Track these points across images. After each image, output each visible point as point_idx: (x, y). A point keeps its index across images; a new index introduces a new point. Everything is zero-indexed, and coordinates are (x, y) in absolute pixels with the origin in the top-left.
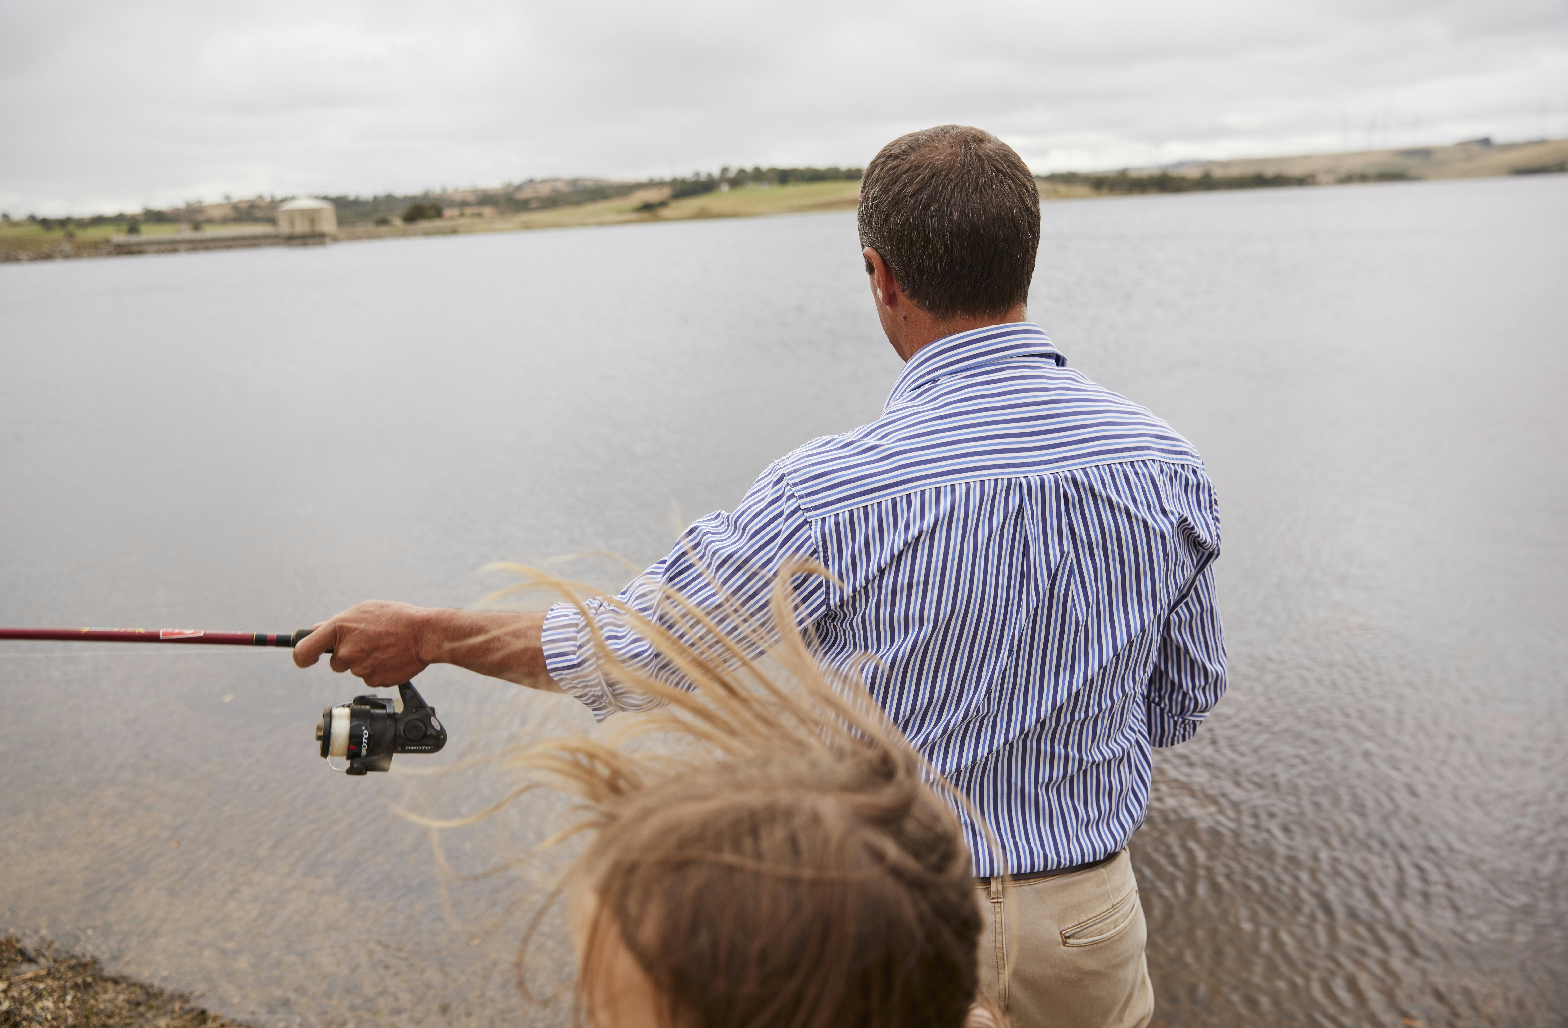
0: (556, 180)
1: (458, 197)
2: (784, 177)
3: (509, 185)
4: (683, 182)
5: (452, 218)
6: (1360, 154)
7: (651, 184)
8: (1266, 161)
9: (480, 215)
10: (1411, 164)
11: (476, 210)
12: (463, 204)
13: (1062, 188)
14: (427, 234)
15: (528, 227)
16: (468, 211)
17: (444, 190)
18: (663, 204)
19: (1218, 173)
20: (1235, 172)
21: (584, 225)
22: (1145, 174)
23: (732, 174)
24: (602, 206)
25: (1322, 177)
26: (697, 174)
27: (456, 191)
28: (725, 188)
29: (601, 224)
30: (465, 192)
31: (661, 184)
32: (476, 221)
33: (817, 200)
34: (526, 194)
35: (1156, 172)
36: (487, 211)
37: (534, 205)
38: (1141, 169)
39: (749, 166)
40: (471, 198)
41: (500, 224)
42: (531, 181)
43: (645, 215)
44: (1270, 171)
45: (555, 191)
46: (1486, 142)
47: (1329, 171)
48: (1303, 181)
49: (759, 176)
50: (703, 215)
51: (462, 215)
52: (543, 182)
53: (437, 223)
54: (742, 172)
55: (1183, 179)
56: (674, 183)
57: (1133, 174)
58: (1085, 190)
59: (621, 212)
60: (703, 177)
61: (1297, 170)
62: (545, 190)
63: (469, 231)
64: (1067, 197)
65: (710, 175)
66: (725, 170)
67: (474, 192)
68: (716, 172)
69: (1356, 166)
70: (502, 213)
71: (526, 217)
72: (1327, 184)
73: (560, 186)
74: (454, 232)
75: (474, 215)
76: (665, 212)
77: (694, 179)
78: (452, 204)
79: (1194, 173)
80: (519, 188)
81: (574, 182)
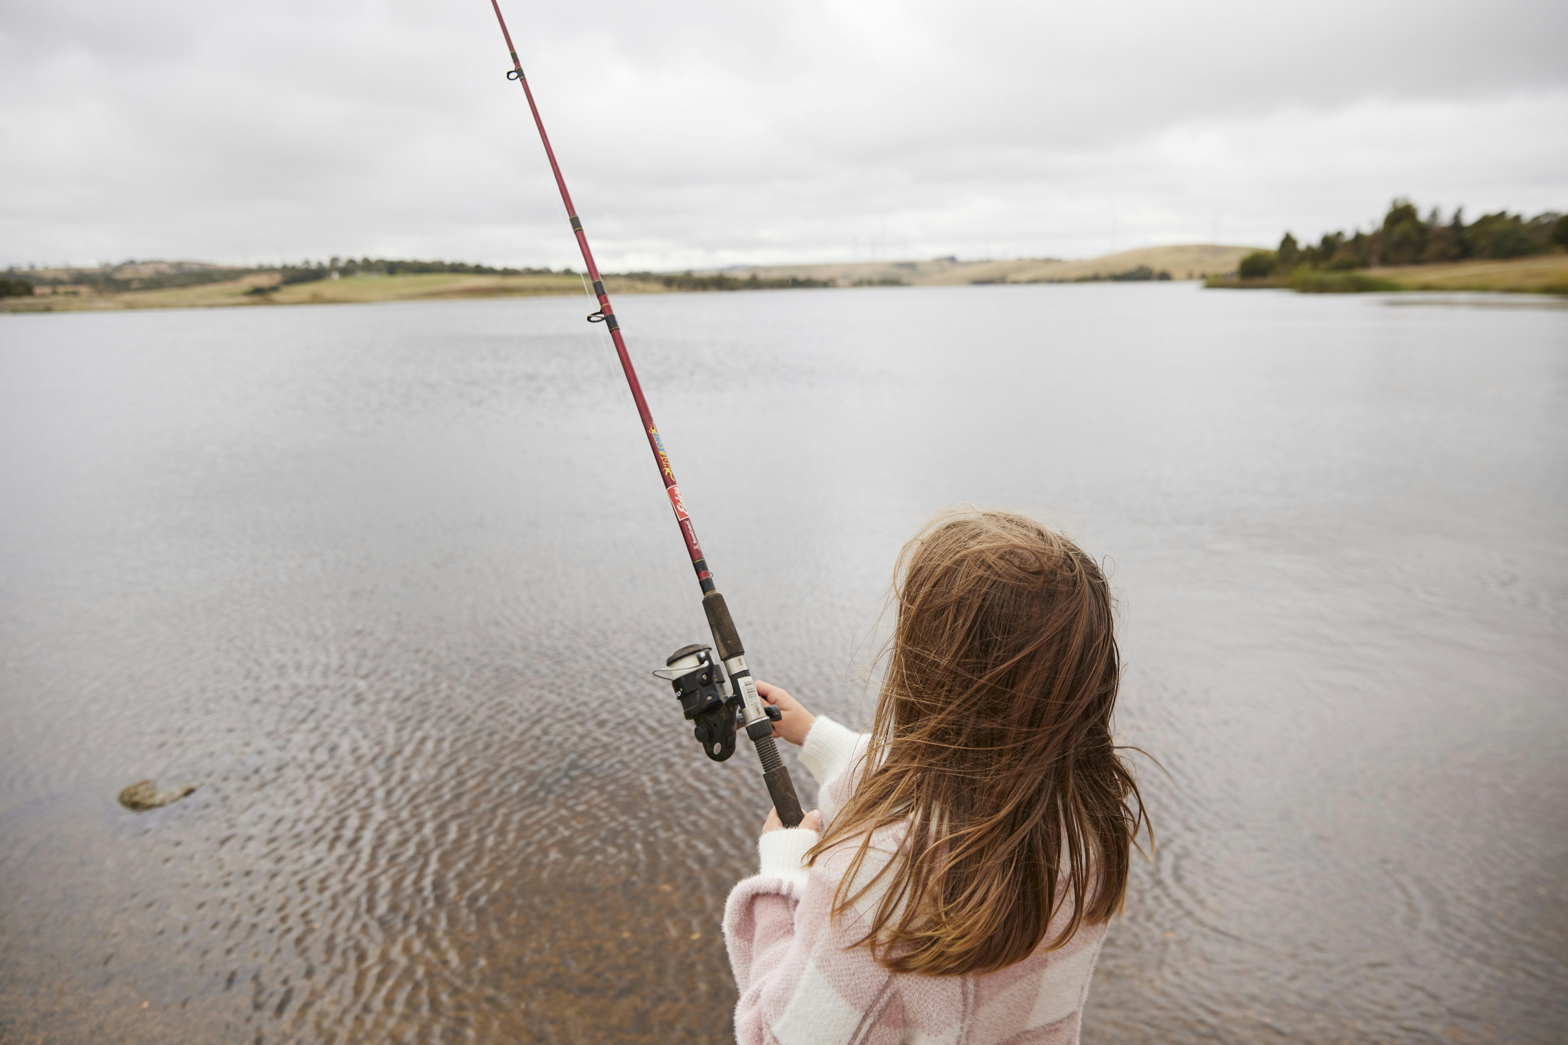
0: (160, 262)
1: (49, 276)
2: (393, 268)
3: (107, 265)
4: (294, 269)
5: (43, 296)
6: (868, 265)
7: (261, 270)
8: (799, 267)
9: (75, 294)
10: (904, 274)
11: (70, 288)
12: (55, 283)
13: (639, 285)
14: (15, 311)
15: (131, 306)
16: (61, 289)
17: (32, 267)
18: (274, 289)
19: (762, 276)
20: (775, 275)
21: (192, 306)
22: (706, 275)
23: (342, 263)
24: (211, 289)
25: (840, 282)
26: (307, 262)
27: (46, 269)
28: (336, 276)
29: (211, 306)
30: (57, 270)
31: (271, 270)
32: (71, 299)
33: (424, 289)
34: (127, 274)
35: (715, 274)
36: (84, 290)
37: (135, 285)
38: (702, 271)
39: (358, 257)
40: (64, 277)
41: (101, 303)
42: (132, 263)
43: (256, 298)
44: (802, 276)
45: (158, 273)
46: (952, 260)
47: (845, 277)
48: (826, 284)
49: (368, 266)
50: (317, 300)
51: (55, 293)
52: (144, 263)
53: (28, 300)
54: (351, 262)
55: (735, 281)
56: (285, 269)
57: (697, 275)
58: (659, 287)
59: (231, 295)
60: (314, 265)
61: (821, 276)
62: (147, 272)
63: (65, 310)
64: (644, 292)
65: (320, 264)
66: (334, 260)
67: (68, 270)
68: (326, 262)
69: (865, 274)
70: (100, 292)
71: (127, 297)
72: (844, 287)
73: (163, 268)
74: (48, 309)
75: (67, 294)
76: (277, 296)
77: (304, 267)
78: (43, 282)
79: (744, 276)
80: (119, 268)
81: (179, 265)
